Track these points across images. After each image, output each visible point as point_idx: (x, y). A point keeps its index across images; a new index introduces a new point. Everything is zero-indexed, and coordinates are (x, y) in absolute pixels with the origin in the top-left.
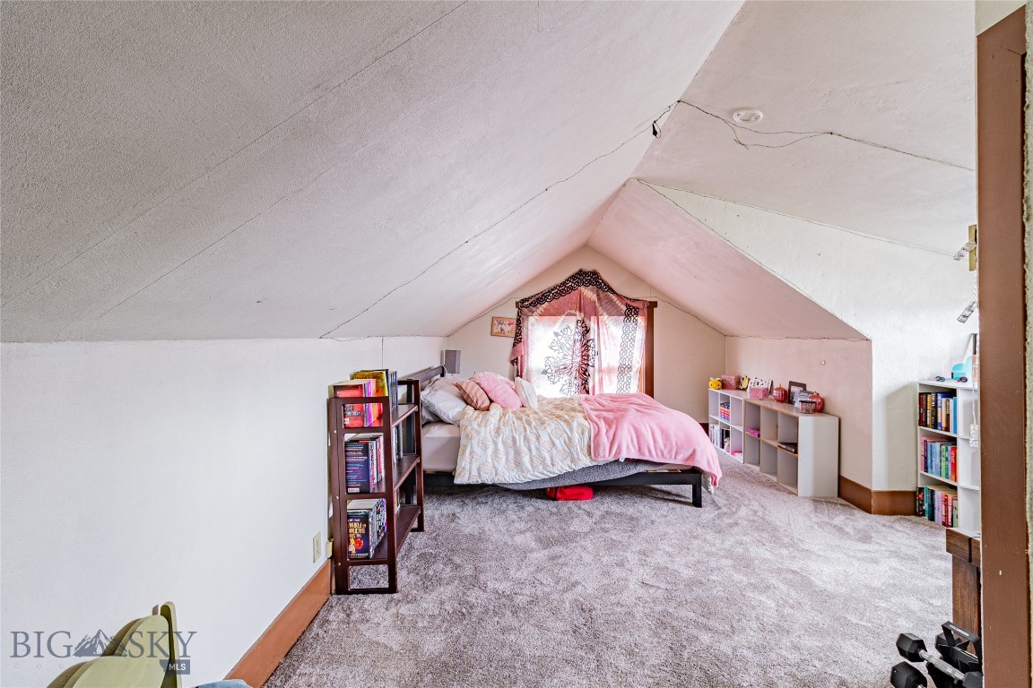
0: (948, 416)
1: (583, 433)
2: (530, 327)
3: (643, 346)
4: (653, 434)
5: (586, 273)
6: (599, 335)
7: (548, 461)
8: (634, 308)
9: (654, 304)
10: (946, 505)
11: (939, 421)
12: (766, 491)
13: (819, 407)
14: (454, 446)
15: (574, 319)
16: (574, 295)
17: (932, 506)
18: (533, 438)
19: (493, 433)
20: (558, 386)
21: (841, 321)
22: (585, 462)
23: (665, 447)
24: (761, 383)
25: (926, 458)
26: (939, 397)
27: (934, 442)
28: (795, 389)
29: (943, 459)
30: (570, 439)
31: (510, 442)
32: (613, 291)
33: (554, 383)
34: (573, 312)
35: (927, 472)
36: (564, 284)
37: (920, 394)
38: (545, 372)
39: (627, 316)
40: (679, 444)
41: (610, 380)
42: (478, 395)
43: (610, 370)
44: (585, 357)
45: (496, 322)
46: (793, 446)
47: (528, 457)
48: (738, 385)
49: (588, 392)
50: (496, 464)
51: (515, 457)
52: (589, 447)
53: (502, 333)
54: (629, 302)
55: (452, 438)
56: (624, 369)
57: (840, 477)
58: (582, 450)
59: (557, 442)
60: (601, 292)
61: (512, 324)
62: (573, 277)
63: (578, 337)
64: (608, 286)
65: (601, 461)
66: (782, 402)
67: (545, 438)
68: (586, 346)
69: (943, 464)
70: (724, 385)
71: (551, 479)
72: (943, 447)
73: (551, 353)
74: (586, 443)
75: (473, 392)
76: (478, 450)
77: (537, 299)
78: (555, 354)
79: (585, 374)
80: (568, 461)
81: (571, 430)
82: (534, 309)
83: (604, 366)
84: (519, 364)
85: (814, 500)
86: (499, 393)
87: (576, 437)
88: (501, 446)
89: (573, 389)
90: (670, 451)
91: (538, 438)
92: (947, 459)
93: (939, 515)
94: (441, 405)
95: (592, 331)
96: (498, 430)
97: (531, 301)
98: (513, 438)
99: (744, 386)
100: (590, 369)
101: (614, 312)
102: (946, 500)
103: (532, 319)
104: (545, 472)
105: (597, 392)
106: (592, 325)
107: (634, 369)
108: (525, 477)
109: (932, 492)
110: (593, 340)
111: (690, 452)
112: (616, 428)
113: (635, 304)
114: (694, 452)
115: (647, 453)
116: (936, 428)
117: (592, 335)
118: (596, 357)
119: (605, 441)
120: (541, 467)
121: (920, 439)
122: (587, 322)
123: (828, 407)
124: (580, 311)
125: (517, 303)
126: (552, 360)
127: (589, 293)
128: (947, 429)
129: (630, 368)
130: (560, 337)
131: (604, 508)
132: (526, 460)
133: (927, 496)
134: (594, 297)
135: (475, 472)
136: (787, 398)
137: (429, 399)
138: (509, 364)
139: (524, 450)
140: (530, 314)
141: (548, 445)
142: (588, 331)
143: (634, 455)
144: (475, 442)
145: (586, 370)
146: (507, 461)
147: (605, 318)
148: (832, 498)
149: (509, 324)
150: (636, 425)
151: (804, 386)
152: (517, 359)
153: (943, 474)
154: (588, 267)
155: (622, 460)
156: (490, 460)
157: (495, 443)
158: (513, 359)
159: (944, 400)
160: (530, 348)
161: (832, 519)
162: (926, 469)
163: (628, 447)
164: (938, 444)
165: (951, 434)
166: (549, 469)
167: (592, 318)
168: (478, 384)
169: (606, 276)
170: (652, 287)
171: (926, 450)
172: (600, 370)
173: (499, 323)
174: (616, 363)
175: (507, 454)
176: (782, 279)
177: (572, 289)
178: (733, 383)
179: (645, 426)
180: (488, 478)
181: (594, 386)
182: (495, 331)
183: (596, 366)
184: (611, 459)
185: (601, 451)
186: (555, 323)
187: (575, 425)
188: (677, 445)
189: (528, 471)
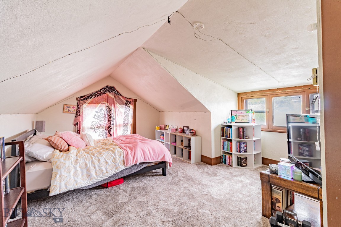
0: (229, 133)
1: (120, 155)
2: (84, 109)
3: (132, 116)
4: (149, 151)
5: (110, 87)
6: (115, 112)
7: (105, 171)
8: (129, 101)
9: (136, 100)
10: (229, 159)
11: (227, 135)
12: (182, 164)
13: (194, 134)
14: (49, 174)
15: (104, 106)
16: (104, 96)
17: (225, 160)
18: (96, 162)
19: (73, 163)
20: (98, 133)
21: (204, 106)
22: (122, 168)
23: (154, 155)
24: (173, 127)
25: (223, 146)
26: (227, 128)
27: (226, 141)
28: (185, 128)
29: (228, 146)
30: (114, 159)
31: (84, 166)
32: (121, 95)
33: (96, 132)
34: (104, 102)
35: (224, 150)
36: (100, 91)
37: (222, 127)
38: (91, 128)
39: (126, 104)
40: (159, 153)
41: (120, 130)
42: (62, 144)
43: (120, 126)
44: (110, 121)
45: (66, 107)
46: (189, 147)
47: (94, 171)
48: (165, 128)
49: (111, 135)
50: (76, 178)
51: (87, 172)
52: (124, 161)
53: (69, 112)
54: (127, 99)
55: (46, 170)
56: (125, 124)
57: (201, 155)
58: (120, 163)
59: (109, 161)
60: (116, 95)
61: (75, 107)
62: (104, 88)
63: (106, 113)
64: (119, 93)
65: (129, 166)
66: (181, 133)
67: (102, 160)
68: (110, 116)
69: (228, 147)
70: (161, 128)
71: (107, 179)
72: (228, 142)
73: (94, 120)
74: (122, 159)
75: (59, 142)
76: (64, 174)
77: (87, 97)
78: (96, 120)
79: (109, 128)
80: (114, 169)
81: (115, 155)
82: (86, 101)
83: (118, 124)
84: (79, 126)
85: (196, 164)
86: (74, 141)
87: (118, 157)
88: (78, 169)
89: (105, 134)
90: (156, 157)
91: (99, 161)
92: (229, 146)
93: (227, 162)
94: (38, 152)
95: (112, 110)
96: (76, 161)
97: (84, 98)
98: (86, 163)
99: (167, 128)
100: (112, 126)
101: (121, 103)
102: (229, 158)
103: (84, 105)
104: (103, 177)
105: (115, 136)
106: (112, 108)
107: (129, 125)
108: (93, 182)
109: (225, 156)
110: (113, 114)
111: (163, 156)
112: (135, 151)
113: (129, 100)
114: (164, 155)
115: (147, 159)
116: (226, 137)
117: (112, 112)
118: (114, 121)
119: (130, 157)
120: (101, 175)
121: (222, 141)
122: (110, 107)
123: (197, 134)
124: (107, 102)
125: (77, 98)
126: (95, 123)
127: (111, 95)
128: (229, 137)
129: (128, 124)
130: (98, 113)
131: (130, 186)
132: (93, 173)
133: (224, 157)
134: (113, 97)
135: (63, 186)
136: (183, 131)
137: (29, 150)
138: (73, 126)
139: (92, 168)
140: (84, 103)
141: (104, 164)
142: (110, 110)
143: (143, 161)
144: (62, 170)
145: (110, 126)
146: (82, 175)
147: (118, 105)
148: (200, 162)
149: (73, 108)
150: (143, 148)
151: (188, 127)
152: (77, 123)
153: (228, 150)
154: (110, 85)
155: (138, 164)
156: (72, 177)
157: (75, 168)
158: (75, 123)
159: (228, 129)
160: (84, 118)
161: (204, 170)
162: (223, 149)
163: (140, 158)
164: (227, 142)
165: (230, 138)
166: (105, 175)
167: (113, 105)
168: (61, 137)
169: (118, 88)
170: (135, 94)
171: (223, 144)
172: (116, 126)
173: (67, 107)
174: (122, 123)
175: (82, 172)
177: (104, 93)
178: (163, 127)
179: (146, 148)
180: (71, 188)
181: (113, 133)
182: (65, 111)
183: (114, 124)
184: (134, 164)
185: (129, 162)
186: (96, 107)
187: (116, 152)
188: (158, 154)
189: (94, 178)
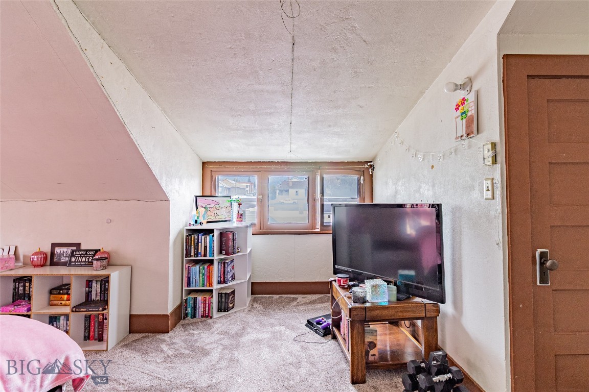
0: (206, 247)
10: (205, 304)
11: (199, 251)
17: (194, 309)
21: (159, 186)
25: (189, 278)
26: (200, 236)
27: (195, 265)
29: (201, 275)
37: (187, 235)
57: (130, 315)
66: (43, 265)
69: (201, 278)
72: (201, 267)
92: (203, 275)
93: (199, 312)
102: (205, 301)
109: (195, 299)
116: (197, 256)
121: (186, 266)
128: (205, 255)
133: (191, 303)
148: (127, 337)
151: (77, 245)
153: (201, 285)
159: (203, 237)
161: (162, 351)
162: (189, 285)
164: (198, 266)
165: (208, 258)
171: (189, 273)
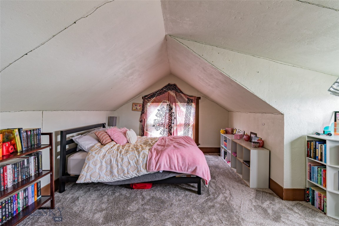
0: (322, 153)
1: (144, 158)
2: (148, 107)
3: (195, 115)
4: (177, 159)
5: (171, 85)
6: (176, 110)
7: (126, 172)
8: (191, 99)
9: (199, 98)
10: (321, 199)
11: (317, 156)
12: (235, 184)
13: (261, 145)
14: (82, 164)
15: (166, 104)
16: (166, 94)
17: (313, 198)
18: (120, 160)
19: (101, 157)
20: (159, 131)
21: (269, 105)
22: (144, 172)
23: (183, 165)
24: (240, 132)
25: (310, 173)
26: (317, 144)
27: (315, 165)
28: (252, 135)
29: (319, 175)
30: (137, 160)
31: (109, 162)
32: (182, 92)
33: (157, 130)
34: (165, 101)
35: (311, 180)
36: (162, 89)
37: (308, 141)
38: (154, 126)
39: (188, 103)
40: (189, 164)
41: (181, 129)
43: (181, 125)
44: (170, 119)
45: (134, 105)
46: (248, 162)
47: (117, 169)
48: (232, 133)
49: (171, 134)
50: (100, 172)
51: (110, 169)
52: (146, 164)
53: (136, 110)
54: (188, 97)
55: (82, 159)
56: (187, 125)
57: (270, 179)
58: (142, 166)
59: (131, 162)
60: (177, 93)
61: (141, 106)
62: (166, 87)
63: (168, 112)
64: (180, 90)
65: (151, 172)
66: (247, 141)
67: (125, 160)
68: (171, 115)
69: (319, 178)
70: (226, 132)
71: (127, 180)
72: (319, 169)
73: (156, 118)
74: (145, 163)
76: (92, 166)
77: (151, 96)
78: (158, 118)
79: (170, 127)
80: (136, 172)
81: (139, 156)
82: (150, 100)
83: (178, 123)
84: (143, 123)
85: (257, 190)
87: (141, 159)
88: (104, 164)
89: (165, 133)
90: (185, 168)
91: (122, 160)
92: (321, 175)
93: (317, 202)
94: (83, 143)
95: (173, 109)
96: (104, 156)
97: (148, 96)
98: (111, 160)
99: (234, 133)
100: (173, 125)
101: (183, 101)
102: (320, 196)
103: (149, 104)
104: (123, 177)
105: (175, 135)
106: (174, 107)
107: (191, 125)
108: (114, 179)
109: (313, 191)
110: (174, 113)
111: (194, 168)
112: (160, 156)
113: (191, 98)
114: (196, 168)
115: (173, 168)
116: (315, 159)
117: (173, 111)
118: (175, 120)
119: (154, 162)
120: (122, 175)
121: (308, 164)
122: (171, 105)
123: (265, 145)
124: (168, 101)
125: (143, 97)
126: (157, 121)
127: (172, 93)
128: (321, 160)
129: (189, 125)
130: (160, 112)
131: (152, 194)
132: (115, 171)
133: (311, 192)
134: (174, 95)
135: (88, 177)
136: (249, 139)
137: (77, 140)
138: (139, 122)
139: (115, 165)
140: (148, 102)
141: (127, 164)
142: (172, 109)
143: (167, 169)
144: (91, 162)
145: (171, 125)
146: (106, 171)
147: (179, 103)
148: (266, 189)
149: (139, 106)
150: (170, 154)
151: (256, 134)
152: (142, 120)
153: (319, 183)
154: (172, 82)
155: (161, 172)
156: (97, 171)
157: (101, 162)
158: (141, 120)
159: (320, 145)
160: (148, 116)
162: (310, 179)
163: (164, 165)
164: (316, 167)
165: (323, 163)
166: (125, 175)
167: (174, 104)
168: (106, 132)
169: (179, 86)
170: (198, 91)
171: (310, 169)
172: (176, 125)
173: (135, 105)
174: (183, 122)
175: (107, 168)
176: (240, 84)
177: (165, 91)
178: (230, 131)
179: (174, 155)
180: (95, 180)
181: (174, 132)
182: (134, 109)
183: (175, 123)
184: (156, 171)
185: (151, 167)
186: (158, 105)
187: (141, 153)
188: (188, 164)
189: (116, 176)
